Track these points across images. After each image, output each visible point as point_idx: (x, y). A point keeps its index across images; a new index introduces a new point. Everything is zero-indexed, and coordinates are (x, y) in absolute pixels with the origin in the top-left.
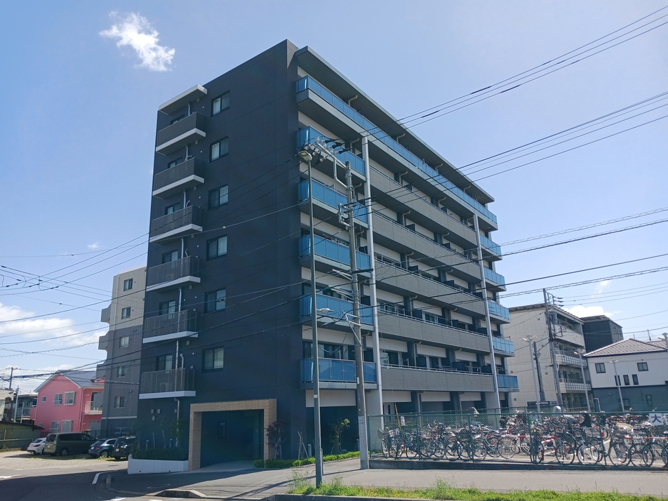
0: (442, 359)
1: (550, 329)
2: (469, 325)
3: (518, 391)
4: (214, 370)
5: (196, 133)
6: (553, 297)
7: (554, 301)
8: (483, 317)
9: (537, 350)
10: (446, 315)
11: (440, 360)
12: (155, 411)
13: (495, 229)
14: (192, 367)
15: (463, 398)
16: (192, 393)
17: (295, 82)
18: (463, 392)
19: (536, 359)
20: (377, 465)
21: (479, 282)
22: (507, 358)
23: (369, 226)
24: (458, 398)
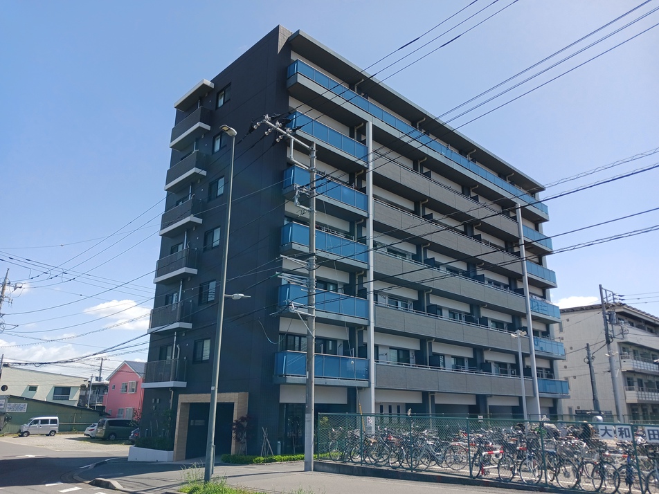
0: (469, 359)
1: (607, 330)
2: (509, 324)
3: (569, 397)
4: (202, 362)
5: (199, 127)
6: (613, 295)
7: (614, 299)
8: (524, 315)
9: (591, 352)
10: (475, 312)
11: (466, 360)
12: (155, 400)
13: (545, 220)
14: (185, 358)
15: (491, 402)
16: (183, 384)
17: (287, 68)
18: (491, 396)
19: (589, 363)
20: (321, 467)
21: (519, 277)
22: (558, 361)
23: (369, 215)
24: (485, 403)
